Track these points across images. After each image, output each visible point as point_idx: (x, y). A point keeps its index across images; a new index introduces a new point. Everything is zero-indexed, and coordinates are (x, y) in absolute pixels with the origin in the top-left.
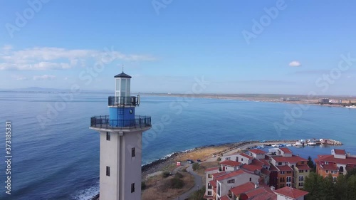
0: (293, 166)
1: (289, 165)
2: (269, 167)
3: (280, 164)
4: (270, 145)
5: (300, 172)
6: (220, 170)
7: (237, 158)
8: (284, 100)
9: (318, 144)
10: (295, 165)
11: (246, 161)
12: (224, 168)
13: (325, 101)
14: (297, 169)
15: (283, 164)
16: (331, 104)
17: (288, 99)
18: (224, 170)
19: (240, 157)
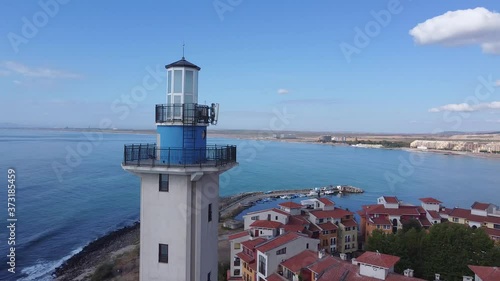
0: (337, 223)
1: (333, 221)
2: (308, 227)
3: (321, 220)
4: (278, 197)
5: (347, 229)
6: (252, 236)
7: (269, 216)
8: (278, 138)
9: (336, 192)
10: (339, 221)
11: (283, 219)
12: (257, 231)
13: (327, 139)
14: (342, 226)
15: (325, 221)
16: (334, 142)
17: (282, 136)
18: (257, 235)
19: (274, 214)
